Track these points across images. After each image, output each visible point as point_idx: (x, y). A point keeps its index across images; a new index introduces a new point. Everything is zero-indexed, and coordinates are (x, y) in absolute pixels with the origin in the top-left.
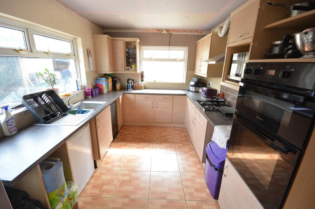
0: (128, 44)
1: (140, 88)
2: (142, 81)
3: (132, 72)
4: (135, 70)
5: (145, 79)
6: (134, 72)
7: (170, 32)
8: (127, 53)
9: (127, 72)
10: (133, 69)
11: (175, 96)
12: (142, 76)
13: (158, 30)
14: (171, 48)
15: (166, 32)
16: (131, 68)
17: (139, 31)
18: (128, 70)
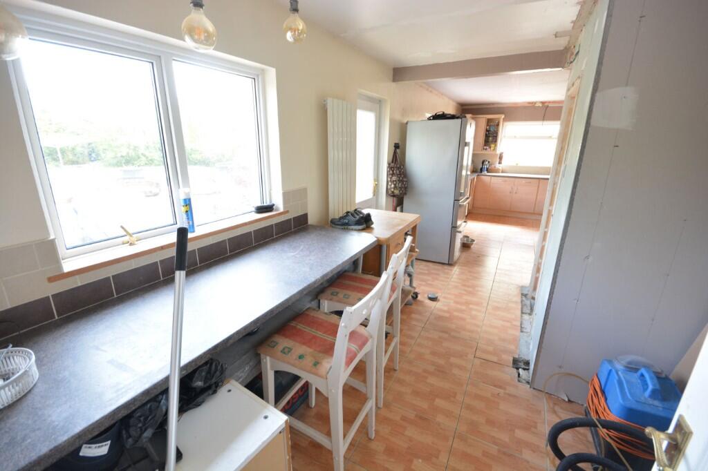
0: (489, 121)
1: (497, 171)
2: (500, 163)
3: (490, 153)
4: (494, 149)
5: (503, 161)
6: (493, 153)
7: (546, 104)
8: (487, 131)
9: (484, 152)
10: (492, 148)
11: (541, 181)
12: (501, 158)
13: (529, 103)
14: (545, 123)
15: (541, 105)
16: (490, 148)
17: (505, 106)
18: (486, 149)
